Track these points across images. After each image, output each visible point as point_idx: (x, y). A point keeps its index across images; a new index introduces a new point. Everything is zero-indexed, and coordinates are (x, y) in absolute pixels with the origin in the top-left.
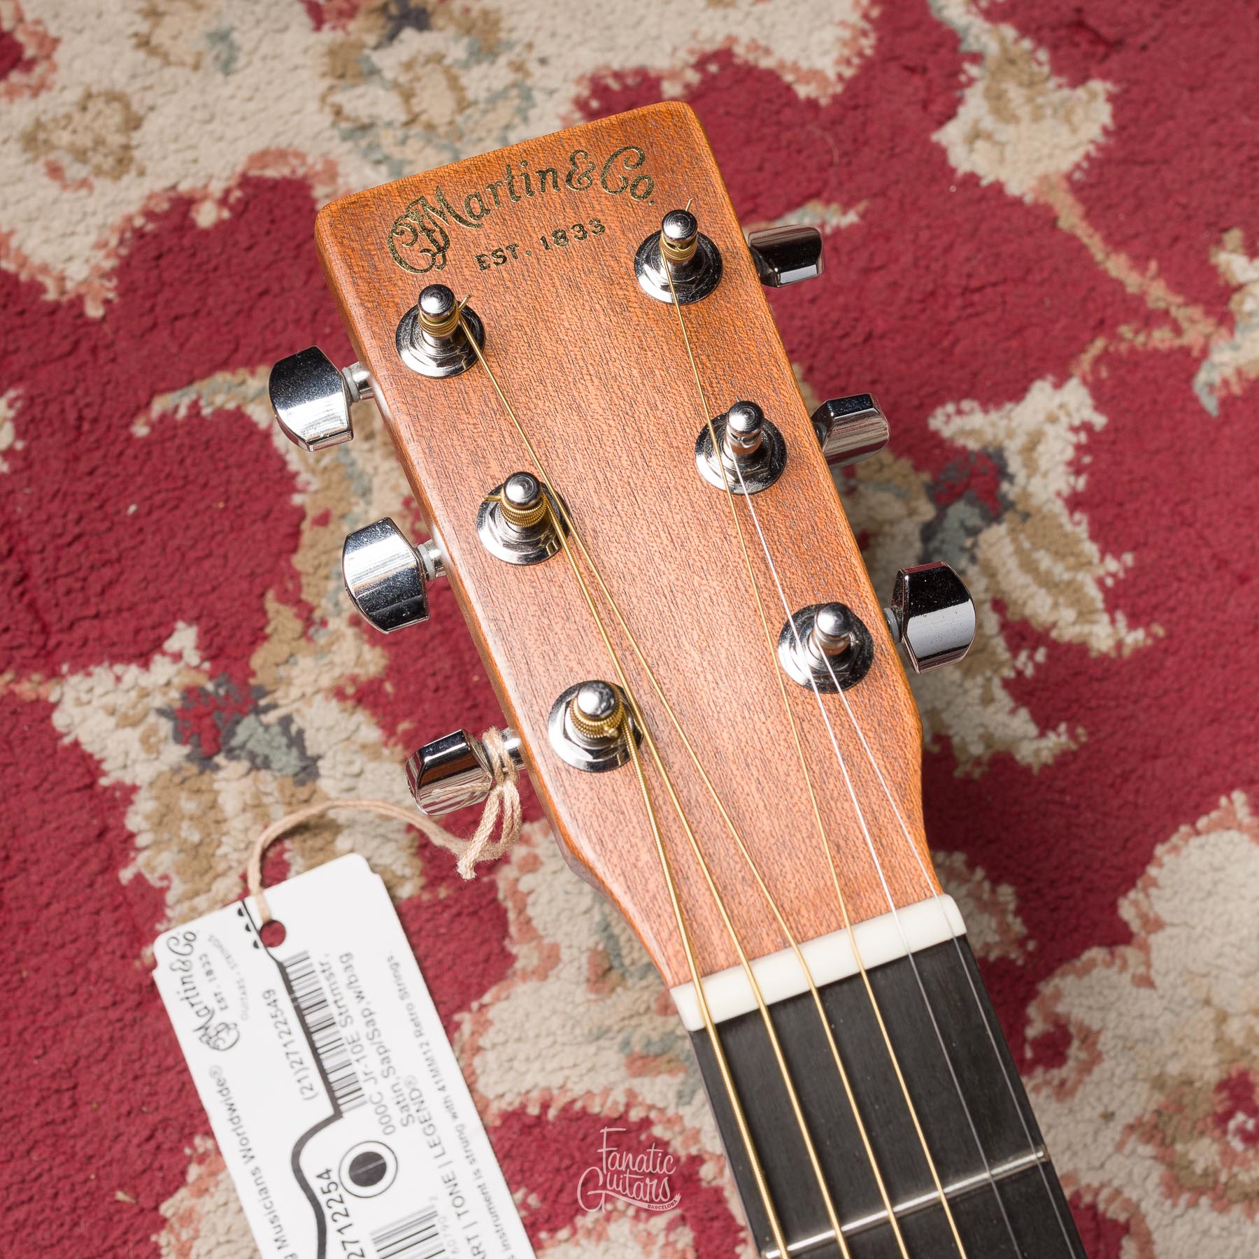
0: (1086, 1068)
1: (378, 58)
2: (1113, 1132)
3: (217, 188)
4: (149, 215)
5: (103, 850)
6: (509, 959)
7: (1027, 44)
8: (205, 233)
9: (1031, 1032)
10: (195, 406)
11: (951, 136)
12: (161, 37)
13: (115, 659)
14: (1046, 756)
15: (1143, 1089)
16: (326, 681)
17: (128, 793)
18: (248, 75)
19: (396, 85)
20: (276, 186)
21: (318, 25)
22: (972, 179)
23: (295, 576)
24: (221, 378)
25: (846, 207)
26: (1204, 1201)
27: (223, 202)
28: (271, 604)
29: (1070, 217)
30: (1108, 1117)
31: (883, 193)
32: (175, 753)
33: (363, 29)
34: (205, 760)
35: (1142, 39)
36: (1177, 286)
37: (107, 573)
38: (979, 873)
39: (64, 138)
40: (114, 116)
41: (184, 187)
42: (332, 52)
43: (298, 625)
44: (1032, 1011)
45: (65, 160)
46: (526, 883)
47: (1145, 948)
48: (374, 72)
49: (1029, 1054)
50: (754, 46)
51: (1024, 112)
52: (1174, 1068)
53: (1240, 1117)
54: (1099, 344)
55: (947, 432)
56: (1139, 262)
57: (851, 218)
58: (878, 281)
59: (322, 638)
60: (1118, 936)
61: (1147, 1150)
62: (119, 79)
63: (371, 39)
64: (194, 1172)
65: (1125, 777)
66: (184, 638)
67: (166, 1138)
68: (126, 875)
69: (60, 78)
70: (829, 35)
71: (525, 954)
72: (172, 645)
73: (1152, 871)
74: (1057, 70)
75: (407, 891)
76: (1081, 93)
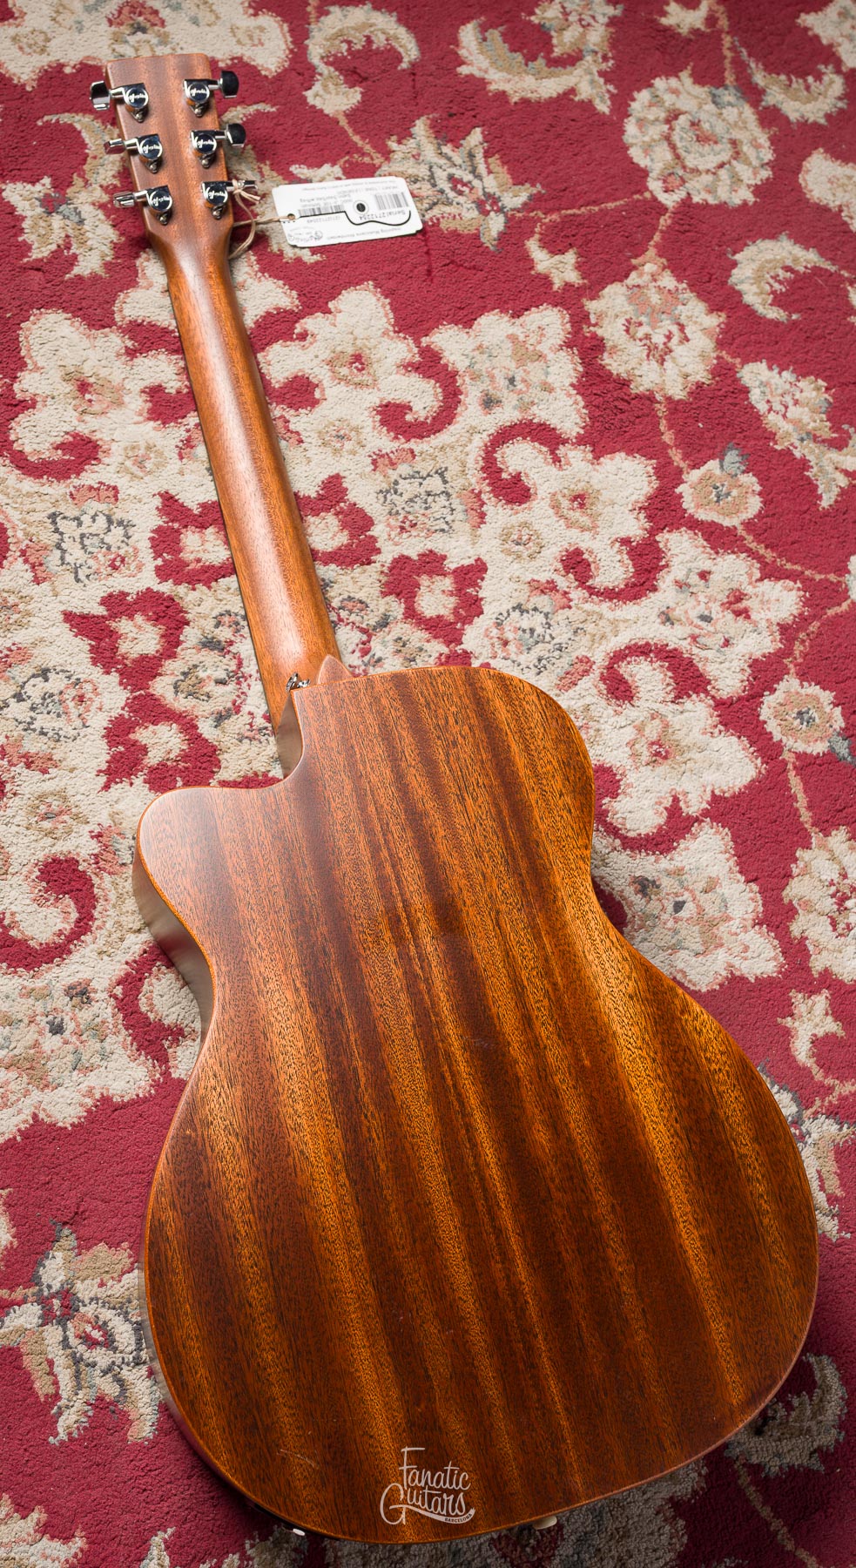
0: (311, 344)
1: (128, 38)
2: (316, 361)
3: (72, 63)
4: (50, 66)
5: (14, 231)
6: (138, 283)
7: (337, 73)
8: (67, 75)
9: (296, 331)
10: (58, 121)
11: (309, 94)
12: (59, 18)
13: (24, 181)
14: (312, 261)
15: (328, 352)
16: (90, 200)
17: (23, 218)
18: (86, 35)
19: (133, 46)
20: (91, 66)
21: (111, 26)
22: (313, 107)
23: (84, 171)
24: (66, 114)
25: (272, 106)
26: (342, 383)
27: (74, 67)
28: (75, 176)
29: (343, 122)
30: (317, 357)
31: (285, 104)
32: (40, 210)
33: (125, 29)
34: (50, 214)
35: (375, 79)
36: (374, 147)
37: (25, 159)
38: (287, 287)
39: (25, 40)
40: (42, 37)
41: (62, 61)
42: (114, 33)
43: (83, 184)
44: (297, 325)
45: (25, 46)
46: (145, 264)
47: (335, 316)
48: (126, 42)
49: (295, 336)
50: (250, 58)
51: (334, 92)
52: (339, 349)
53: (357, 364)
54: (347, 158)
55: (295, 172)
56: (363, 138)
57: (274, 109)
58: (280, 128)
59: (90, 188)
60: (328, 312)
61: (328, 367)
62: (45, 28)
63: (128, 32)
64: (32, 318)
65: (336, 271)
66: (47, 181)
67: (26, 307)
68: (20, 239)
69: (25, 23)
70: (274, 60)
71: (141, 282)
72: (42, 181)
73: (340, 297)
74: (346, 82)
75: (108, 259)
76: (352, 90)
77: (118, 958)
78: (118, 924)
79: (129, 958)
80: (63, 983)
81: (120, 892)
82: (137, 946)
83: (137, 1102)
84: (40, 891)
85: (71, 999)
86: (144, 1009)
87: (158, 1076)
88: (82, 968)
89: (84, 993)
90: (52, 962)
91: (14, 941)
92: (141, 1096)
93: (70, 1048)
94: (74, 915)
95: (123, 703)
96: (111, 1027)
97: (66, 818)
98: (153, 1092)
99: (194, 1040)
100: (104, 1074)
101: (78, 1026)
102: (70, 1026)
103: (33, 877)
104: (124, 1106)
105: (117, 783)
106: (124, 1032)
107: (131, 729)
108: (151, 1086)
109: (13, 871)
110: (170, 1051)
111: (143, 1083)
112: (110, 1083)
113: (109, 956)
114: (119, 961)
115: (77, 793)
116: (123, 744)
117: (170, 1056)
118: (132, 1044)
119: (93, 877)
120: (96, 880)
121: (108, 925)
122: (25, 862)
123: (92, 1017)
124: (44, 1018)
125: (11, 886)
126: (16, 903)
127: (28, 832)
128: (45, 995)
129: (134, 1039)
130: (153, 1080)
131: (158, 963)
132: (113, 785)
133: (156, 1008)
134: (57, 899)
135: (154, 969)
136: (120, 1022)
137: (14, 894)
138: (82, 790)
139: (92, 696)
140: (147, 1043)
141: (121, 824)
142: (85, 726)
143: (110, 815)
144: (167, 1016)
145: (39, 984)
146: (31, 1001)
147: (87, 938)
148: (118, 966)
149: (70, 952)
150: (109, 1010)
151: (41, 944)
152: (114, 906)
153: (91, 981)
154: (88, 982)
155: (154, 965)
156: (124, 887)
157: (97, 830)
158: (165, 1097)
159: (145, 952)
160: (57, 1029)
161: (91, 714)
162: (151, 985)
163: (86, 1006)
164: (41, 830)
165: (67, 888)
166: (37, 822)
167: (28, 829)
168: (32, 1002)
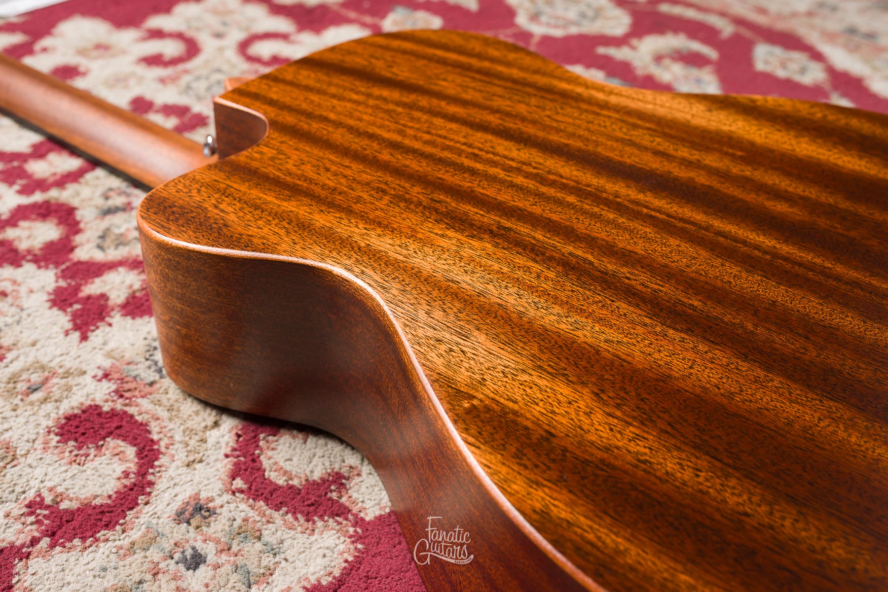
77: (213, 458)
78: (190, 432)
79: (228, 451)
80: (166, 516)
81: (168, 404)
82: (226, 438)
83: (351, 569)
84: (71, 452)
85: (188, 523)
86: (281, 481)
87: (351, 530)
88: (178, 489)
89: (199, 509)
90: (137, 504)
91: (70, 515)
92: (350, 559)
93: (227, 568)
94: (131, 451)
95: (53, 278)
96: (258, 518)
97: (55, 380)
98: (360, 546)
99: (359, 475)
100: (289, 567)
101: (217, 542)
102: (209, 550)
103: (53, 443)
104: (340, 582)
105: (93, 331)
106: (276, 515)
107: (77, 289)
108: (353, 542)
109: (23, 452)
110: (344, 500)
111: (342, 547)
112: (304, 571)
113: (201, 461)
114: (217, 460)
115: (55, 357)
116: (77, 302)
117: (347, 504)
118: (296, 519)
119: (126, 409)
120: (131, 410)
121: (178, 437)
122: (34, 437)
123: (228, 524)
124: (169, 561)
125: (30, 466)
126: (48, 478)
127: (18, 412)
128: (152, 539)
129: (294, 513)
130: (350, 537)
131: (262, 436)
132: (89, 334)
133: (294, 473)
134: (99, 448)
135: (261, 443)
136: (265, 508)
137: (39, 472)
138: (58, 352)
139: (16, 287)
140: (311, 509)
141: (123, 357)
142: (22, 310)
143: (105, 356)
144: (312, 472)
145: (135, 534)
146: (139, 555)
147: (163, 460)
148: (219, 465)
149: (151, 484)
150: (243, 506)
151: (110, 497)
152: (170, 420)
153: (198, 494)
154: (196, 497)
155: (259, 440)
156: (169, 399)
157: (100, 373)
158: (378, 544)
159: (239, 436)
160: (196, 561)
161: (24, 300)
162: (270, 458)
163: (213, 519)
164: (32, 404)
165: (103, 432)
166: (22, 400)
167: (14, 410)
168: (143, 554)
